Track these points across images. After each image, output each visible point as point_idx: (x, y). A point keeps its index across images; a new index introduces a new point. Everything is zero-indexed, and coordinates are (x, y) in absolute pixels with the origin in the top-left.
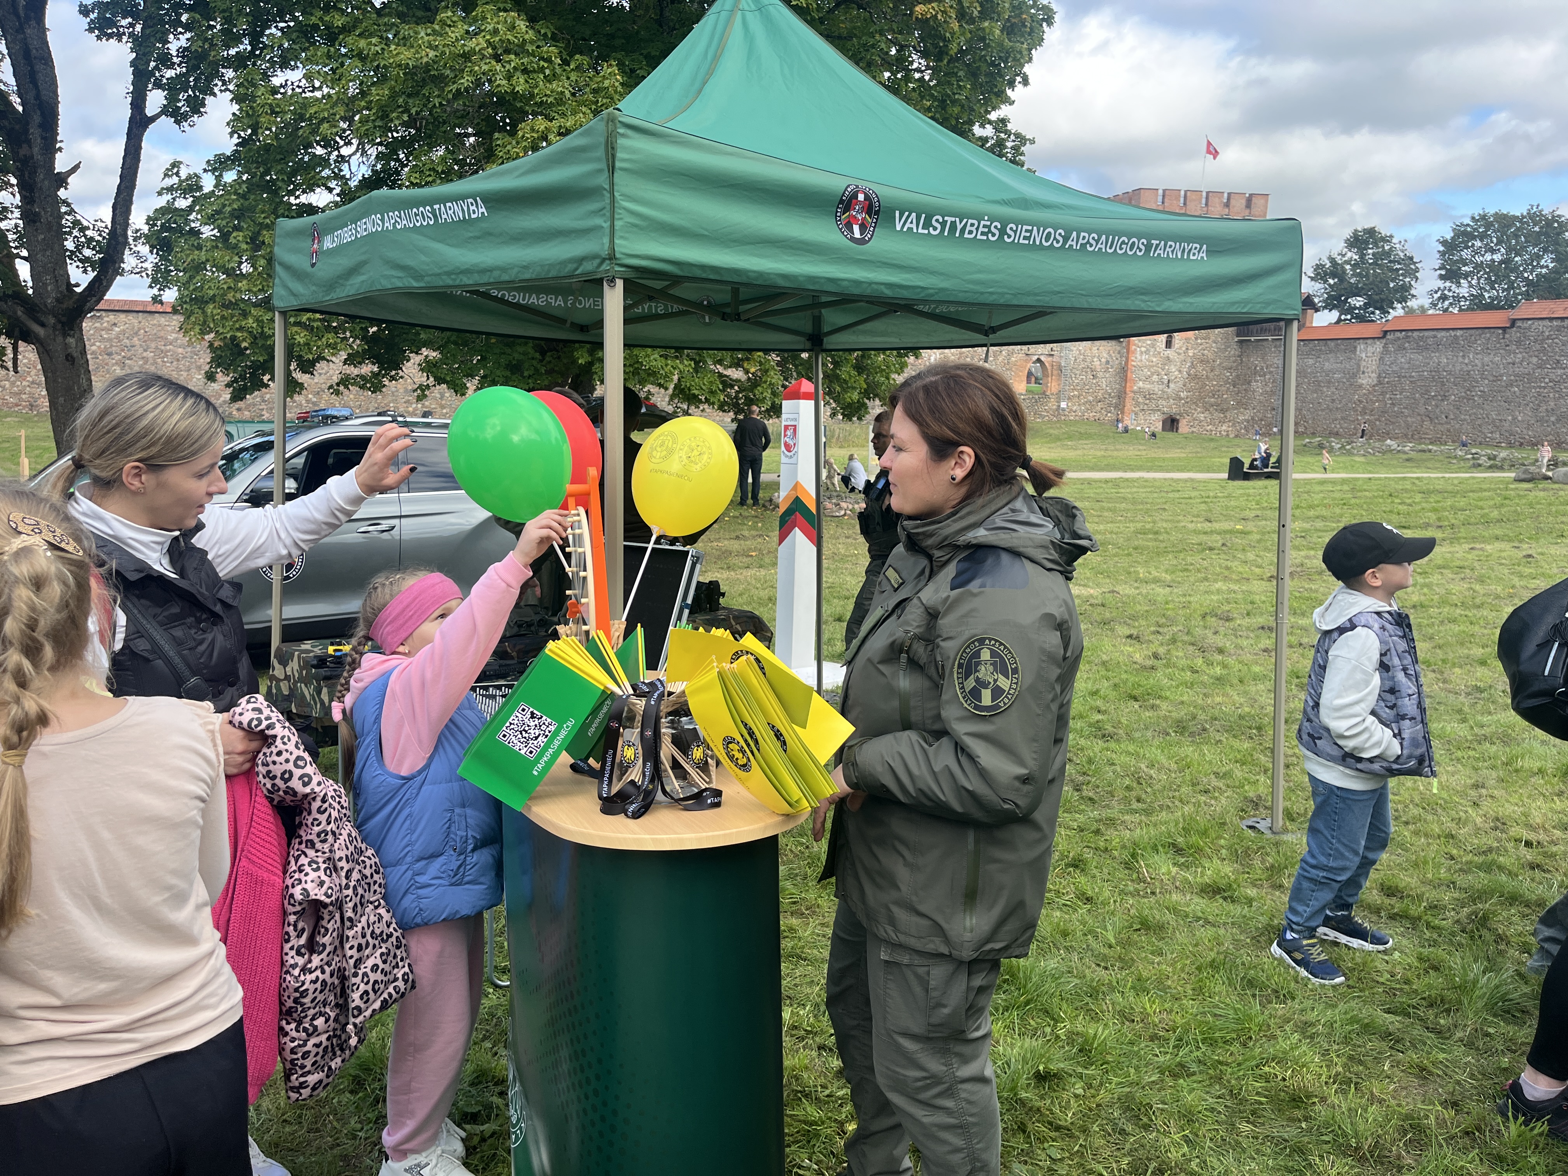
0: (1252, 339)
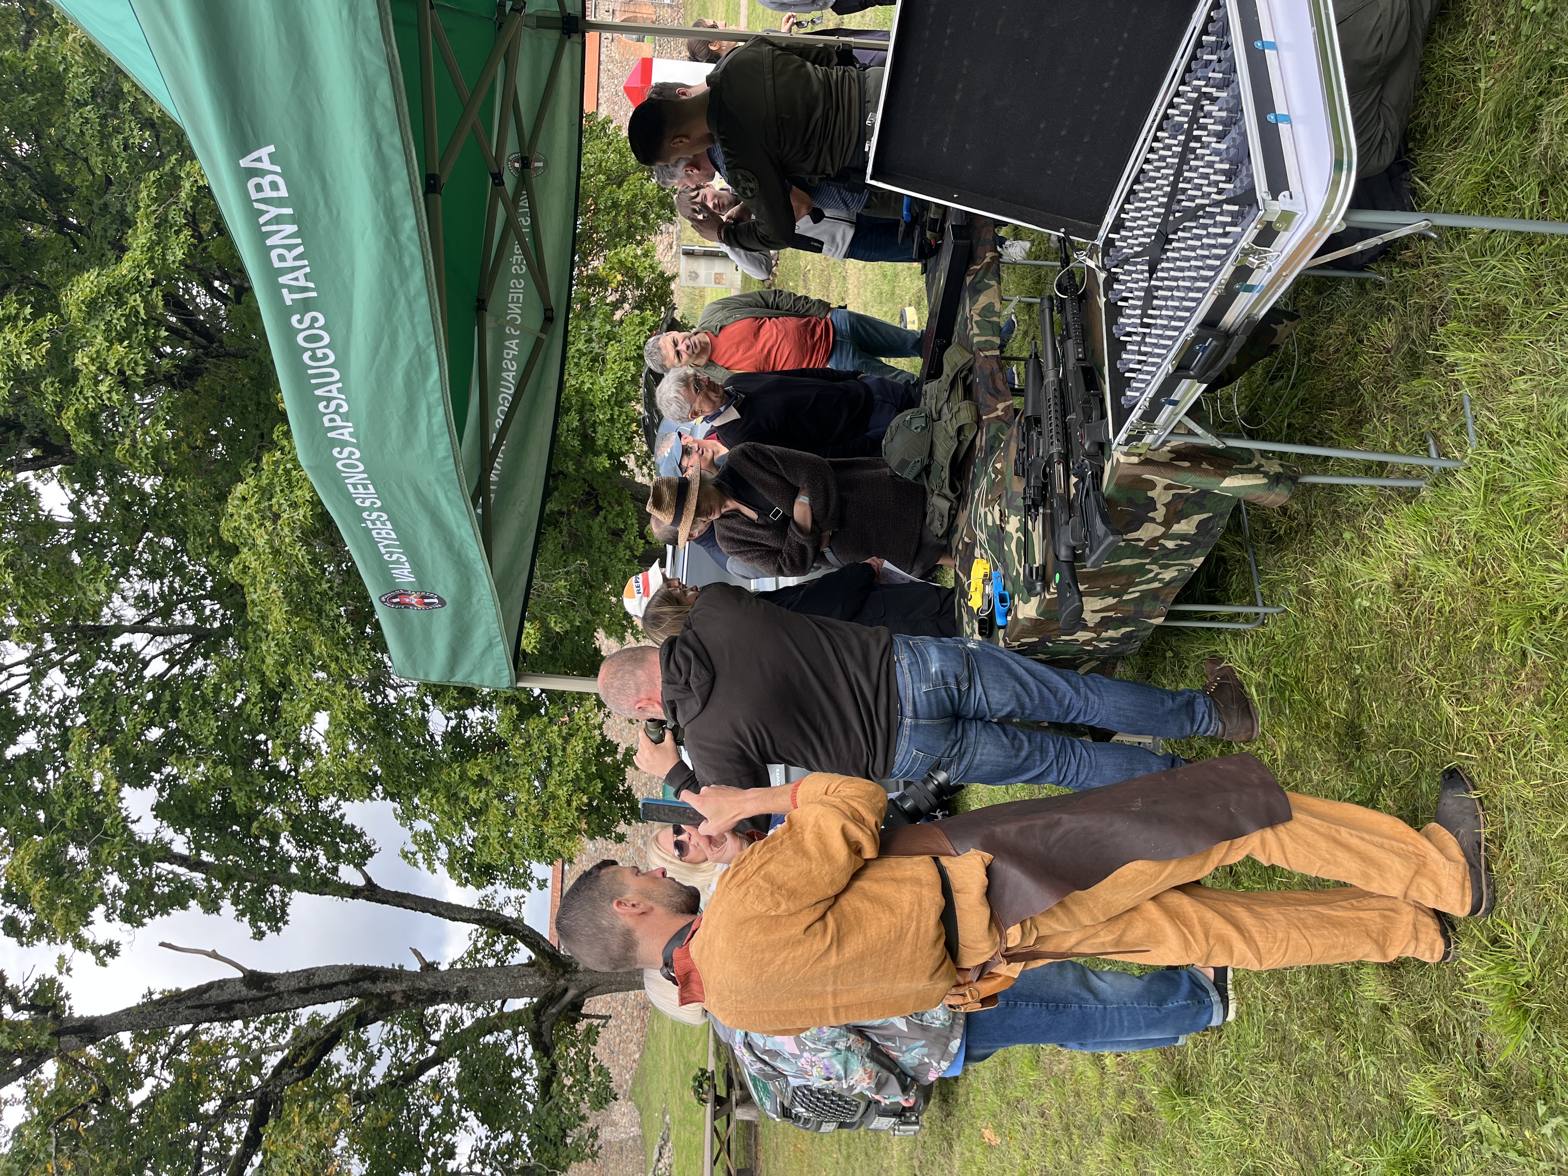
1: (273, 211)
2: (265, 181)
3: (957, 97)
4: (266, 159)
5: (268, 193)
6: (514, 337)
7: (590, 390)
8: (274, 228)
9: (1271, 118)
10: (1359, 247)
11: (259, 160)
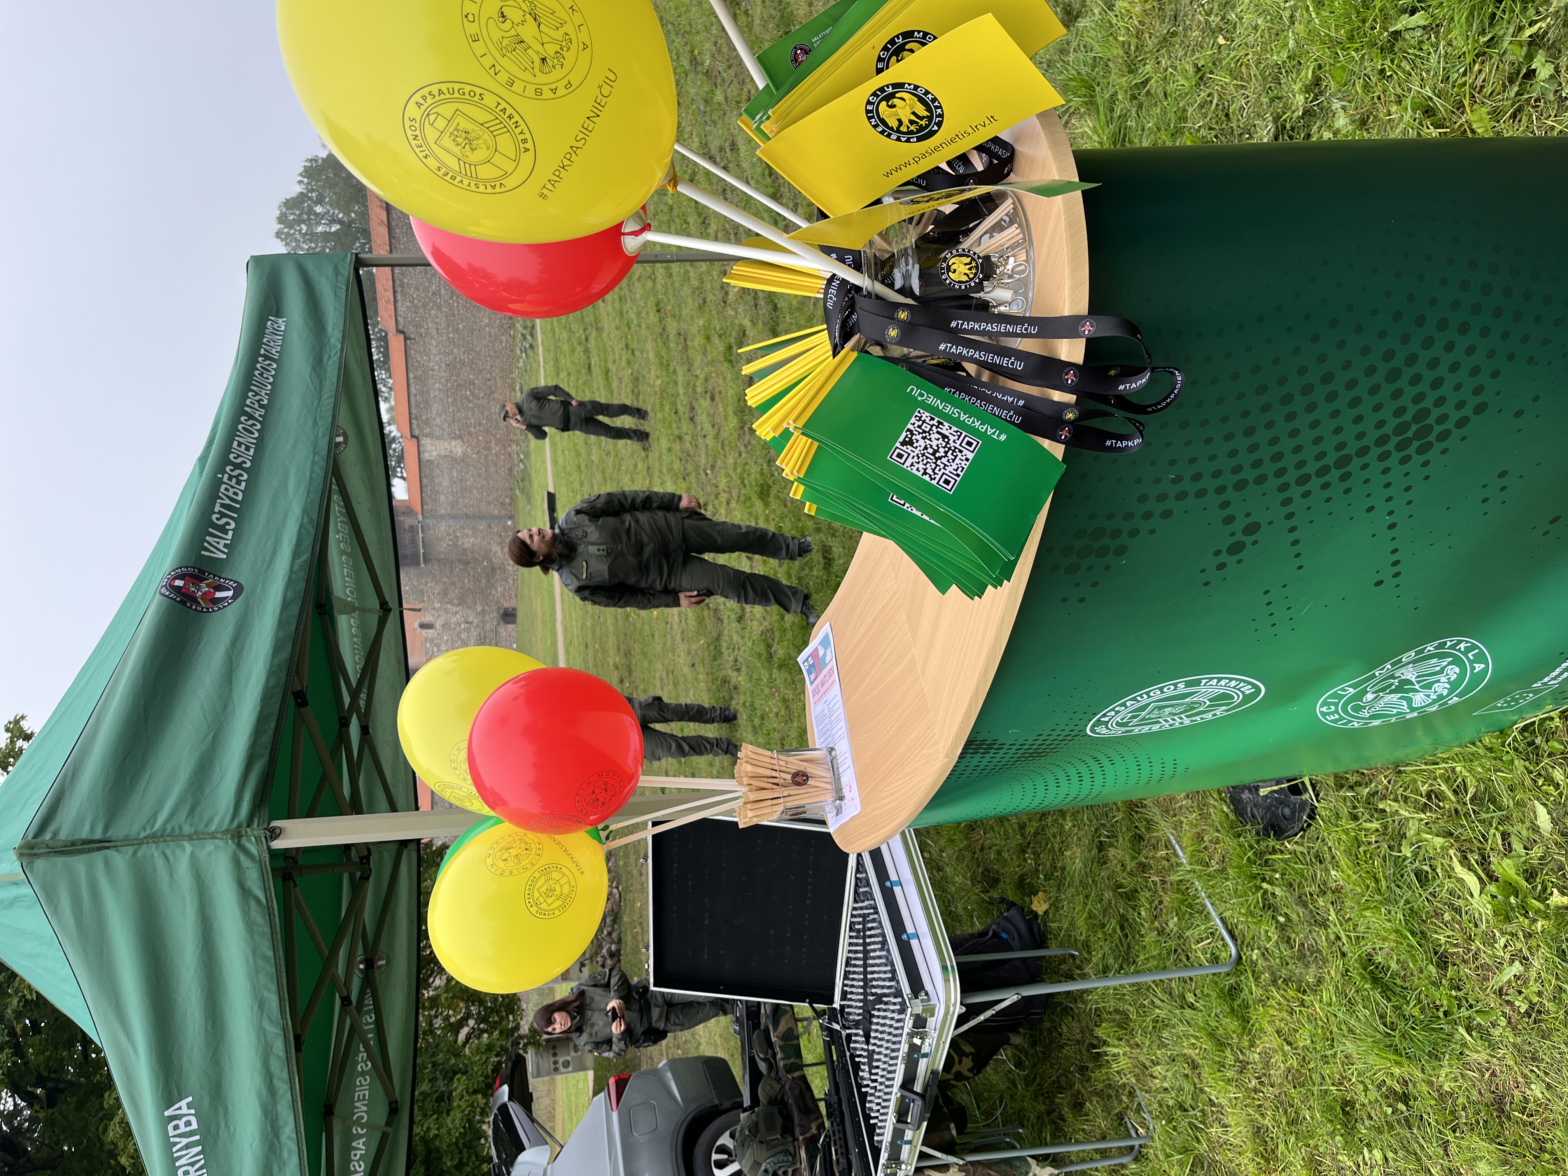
0: (422, 551)
1: (185, 1141)
2: (181, 1123)
3: (706, 922)
4: (184, 1107)
5: (183, 1129)
6: (360, 1136)
7: (436, 1136)
8: (184, 1152)
9: (904, 937)
10: (982, 1018)
11: (180, 1108)
